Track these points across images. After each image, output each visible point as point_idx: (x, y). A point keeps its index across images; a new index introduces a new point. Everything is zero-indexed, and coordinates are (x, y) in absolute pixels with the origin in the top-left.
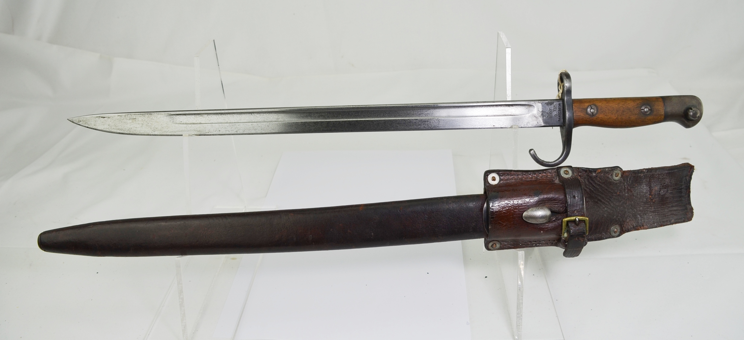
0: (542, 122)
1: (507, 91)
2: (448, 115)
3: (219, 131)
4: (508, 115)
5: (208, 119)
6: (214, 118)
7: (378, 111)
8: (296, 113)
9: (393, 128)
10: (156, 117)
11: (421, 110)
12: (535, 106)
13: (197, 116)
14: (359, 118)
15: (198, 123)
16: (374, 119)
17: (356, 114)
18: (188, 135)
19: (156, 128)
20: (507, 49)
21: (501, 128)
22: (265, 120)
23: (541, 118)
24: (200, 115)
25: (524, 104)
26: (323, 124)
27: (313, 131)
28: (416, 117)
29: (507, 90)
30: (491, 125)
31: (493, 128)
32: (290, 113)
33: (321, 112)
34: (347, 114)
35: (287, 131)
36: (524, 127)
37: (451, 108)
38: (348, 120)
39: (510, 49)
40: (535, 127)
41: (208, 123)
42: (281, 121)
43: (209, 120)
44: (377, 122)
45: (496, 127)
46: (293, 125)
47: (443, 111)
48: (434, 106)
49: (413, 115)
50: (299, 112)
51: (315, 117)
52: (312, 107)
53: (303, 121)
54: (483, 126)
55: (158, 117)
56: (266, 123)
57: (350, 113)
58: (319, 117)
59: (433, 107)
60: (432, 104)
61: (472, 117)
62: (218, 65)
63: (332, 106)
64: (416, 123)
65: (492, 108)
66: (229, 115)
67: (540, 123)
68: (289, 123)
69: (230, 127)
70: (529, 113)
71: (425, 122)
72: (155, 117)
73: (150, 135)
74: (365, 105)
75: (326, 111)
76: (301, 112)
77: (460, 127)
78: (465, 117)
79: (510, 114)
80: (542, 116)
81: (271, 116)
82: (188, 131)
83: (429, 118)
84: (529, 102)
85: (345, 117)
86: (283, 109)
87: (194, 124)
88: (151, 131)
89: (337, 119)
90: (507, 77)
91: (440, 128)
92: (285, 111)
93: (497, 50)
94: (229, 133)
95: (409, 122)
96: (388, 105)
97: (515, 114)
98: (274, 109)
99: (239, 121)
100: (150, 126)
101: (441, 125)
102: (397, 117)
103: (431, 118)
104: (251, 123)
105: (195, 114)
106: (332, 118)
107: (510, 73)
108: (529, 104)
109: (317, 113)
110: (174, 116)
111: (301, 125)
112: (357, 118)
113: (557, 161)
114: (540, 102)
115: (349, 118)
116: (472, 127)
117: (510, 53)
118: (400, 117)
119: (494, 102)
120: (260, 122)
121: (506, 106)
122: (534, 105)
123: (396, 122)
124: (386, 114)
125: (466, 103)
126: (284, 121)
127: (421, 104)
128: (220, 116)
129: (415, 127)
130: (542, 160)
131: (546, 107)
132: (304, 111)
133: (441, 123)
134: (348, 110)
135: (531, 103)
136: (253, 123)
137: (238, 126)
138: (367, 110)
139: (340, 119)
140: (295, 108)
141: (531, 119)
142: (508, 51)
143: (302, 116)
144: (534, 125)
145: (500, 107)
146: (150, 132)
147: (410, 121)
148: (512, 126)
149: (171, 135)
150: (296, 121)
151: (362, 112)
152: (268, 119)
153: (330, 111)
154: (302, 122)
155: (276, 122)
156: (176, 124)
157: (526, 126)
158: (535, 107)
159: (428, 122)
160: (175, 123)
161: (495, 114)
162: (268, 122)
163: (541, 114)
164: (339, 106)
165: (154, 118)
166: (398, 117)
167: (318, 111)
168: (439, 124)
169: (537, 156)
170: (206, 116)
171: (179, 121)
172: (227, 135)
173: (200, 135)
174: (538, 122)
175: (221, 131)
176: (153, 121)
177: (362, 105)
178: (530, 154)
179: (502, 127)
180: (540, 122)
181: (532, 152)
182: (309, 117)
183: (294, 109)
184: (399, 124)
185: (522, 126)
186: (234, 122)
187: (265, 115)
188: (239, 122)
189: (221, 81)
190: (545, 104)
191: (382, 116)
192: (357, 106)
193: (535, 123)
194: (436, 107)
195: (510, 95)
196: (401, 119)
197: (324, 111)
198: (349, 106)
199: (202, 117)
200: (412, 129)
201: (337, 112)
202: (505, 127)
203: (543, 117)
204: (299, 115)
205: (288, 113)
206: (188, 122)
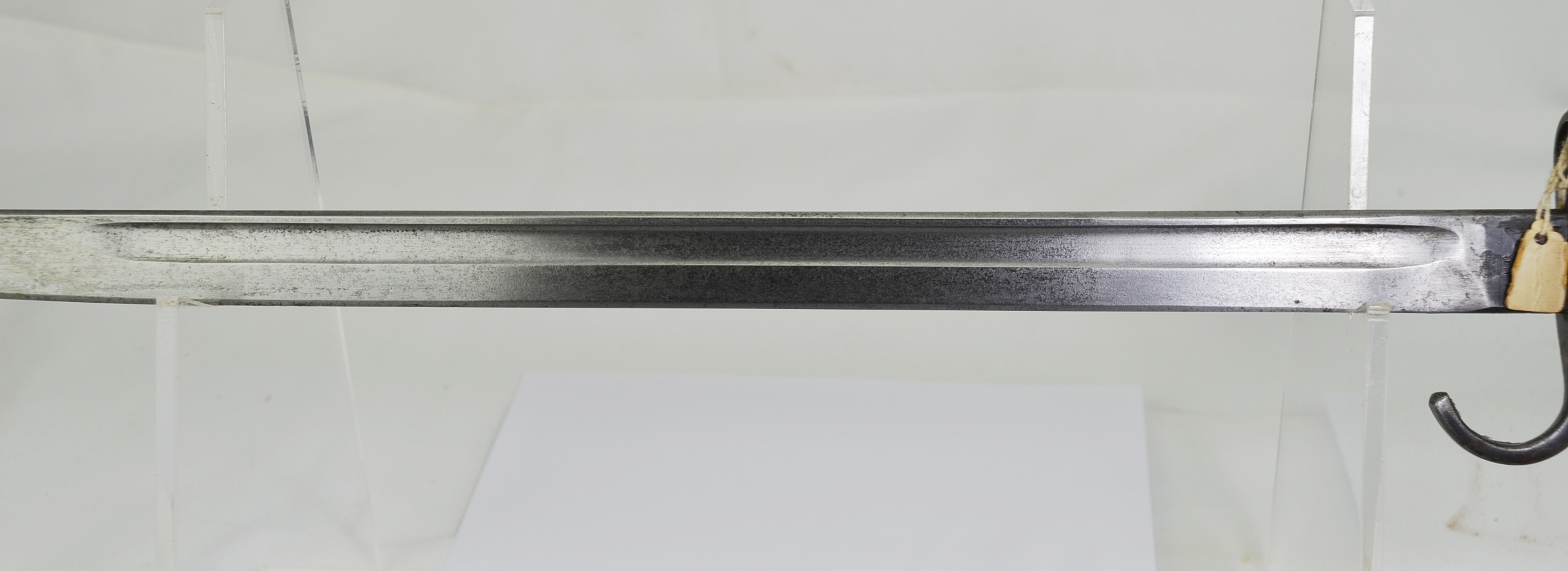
0: (1484, 292)
1: (1352, 178)
2: (1129, 257)
3: (295, 288)
4: (1352, 265)
5: (254, 244)
6: (276, 244)
7: (874, 235)
8: (577, 233)
9: (924, 300)
10: (53, 230)
11: (1027, 235)
12: (1460, 235)
13: (213, 233)
14: (805, 260)
15: (215, 258)
16: (858, 264)
17: (793, 246)
18: (175, 299)
19: (53, 274)
20: (1357, 19)
21: (1326, 310)
22: (465, 255)
23: (1482, 278)
24: (221, 231)
25: (1417, 224)
26: (672, 275)
27: (636, 301)
28: (1009, 261)
29: (1352, 172)
30: (1285, 298)
31: (1292, 310)
32: (555, 232)
33: (667, 233)
34: (763, 242)
35: (543, 298)
36: (1412, 309)
37: (1138, 232)
38: (766, 264)
39: (1372, 18)
40: (1457, 311)
41: (253, 261)
42: (521, 261)
43: (257, 247)
44: (869, 276)
45: (1305, 306)
46: (566, 277)
47: (1109, 242)
48: (1077, 224)
49: (998, 255)
50: (590, 229)
51: (646, 249)
52: (636, 213)
53: (601, 264)
54: (1257, 300)
55: (59, 234)
56: (467, 265)
57: (773, 240)
58: (660, 252)
59: (1075, 227)
60: (1070, 214)
61: (1216, 265)
62: (293, 52)
63: (707, 213)
64: (1009, 283)
65: (1291, 236)
66: (331, 235)
67: (1477, 298)
68: (551, 269)
69: (335, 278)
70: (1435, 259)
71: (1043, 279)
72: (49, 231)
73: (28, 297)
74: (825, 213)
75: (686, 229)
76: (595, 229)
77: (1171, 303)
78: (1190, 267)
79: (1360, 259)
80: (1484, 272)
81: (487, 243)
82: (174, 287)
83: (1059, 266)
84: (1434, 217)
85: (752, 255)
86: (529, 217)
87: (197, 261)
88: (32, 283)
89: (726, 259)
90: (1353, 123)
91: (1097, 303)
92: (539, 225)
93: (1322, 21)
94: (330, 298)
95: (984, 279)
96: (911, 213)
97: (1380, 262)
98: (499, 217)
99: (370, 257)
100: (29, 263)
101: (1102, 291)
102: (941, 259)
103: (1065, 266)
104: (414, 265)
105: (202, 226)
106: (709, 254)
107: (1367, 110)
108: (1435, 225)
109: (653, 235)
110: (124, 230)
111: (596, 277)
112: (798, 260)
113: (1542, 443)
114: (1478, 217)
115: (767, 259)
116: (1214, 305)
117: (1371, 35)
118: (950, 260)
119: (1300, 214)
120: (445, 263)
121: (1348, 231)
122: (1454, 229)
123: (935, 277)
124: (900, 249)
125: (1197, 214)
126: (532, 262)
127: (1031, 214)
128: (298, 236)
129: (1006, 296)
130: (1482, 434)
131: (1501, 239)
132: (605, 226)
133: (1099, 287)
134: (766, 229)
135: (1446, 222)
136: (418, 265)
137: (364, 275)
138: (834, 229)
139: (735, 259)
140: (560, 217)
141: (1440, 282)
142: (1364, 26)
143: (600, 243)
144: (1453, 304)
145: (1322, 233)
146: (28, 287)
147: (987, 276)
148: (1365, 304)
149: (109, 300)
150: (578, 261)
151: (817, 236)
152: (475, 250)
153: (701, 229)
154: (597, 268)
155: (502, 265)
156: (130, 258)
157: (1420, 305)
158: (1458, 239)
159: (1054, 282)
160: (124, 256)
161: (1302, 258)
162: (473, 262)
163: (1480, 263)
164: (732, 213)
165: (43, 235)
166: (945, 261)
167: (656, 229)
168: (1091, 289)
169: (1462, 419)
170: (245, 233)
171: (143, 249)
172: (323, 305)
173: (221, 303)
174: (1467, 294)
175: (300, 290)
176: (39, 244)
177: (817, 214)
178: (1436, 411)
179: (1330, 306)
180: (1477, 292)
181: (1440, 404)
182: (624, 251)
183: (570, 220)
184: (946, 283)
185: (1407, 306)
186: (349, 258)
187: (466, 239)
188: (369, 259)
189: (302, 110)
190: (1499, 227)
191: (888, 256)
192: (798, 217)
193: (1456, 297)
194: (1082, 227)
195: (1364, 190)
196: (956, 268)
197: (677, 229)
198: (768, 213)
199: (230, 238)
200: (995, 304)
201: (727, 234)
202: (1339, 307)
203: (1489, 275)
204: (588, 241)
205: (549, 232)
206: (175, 254)
